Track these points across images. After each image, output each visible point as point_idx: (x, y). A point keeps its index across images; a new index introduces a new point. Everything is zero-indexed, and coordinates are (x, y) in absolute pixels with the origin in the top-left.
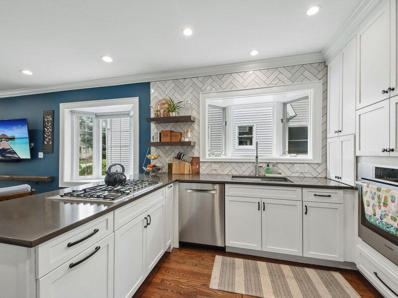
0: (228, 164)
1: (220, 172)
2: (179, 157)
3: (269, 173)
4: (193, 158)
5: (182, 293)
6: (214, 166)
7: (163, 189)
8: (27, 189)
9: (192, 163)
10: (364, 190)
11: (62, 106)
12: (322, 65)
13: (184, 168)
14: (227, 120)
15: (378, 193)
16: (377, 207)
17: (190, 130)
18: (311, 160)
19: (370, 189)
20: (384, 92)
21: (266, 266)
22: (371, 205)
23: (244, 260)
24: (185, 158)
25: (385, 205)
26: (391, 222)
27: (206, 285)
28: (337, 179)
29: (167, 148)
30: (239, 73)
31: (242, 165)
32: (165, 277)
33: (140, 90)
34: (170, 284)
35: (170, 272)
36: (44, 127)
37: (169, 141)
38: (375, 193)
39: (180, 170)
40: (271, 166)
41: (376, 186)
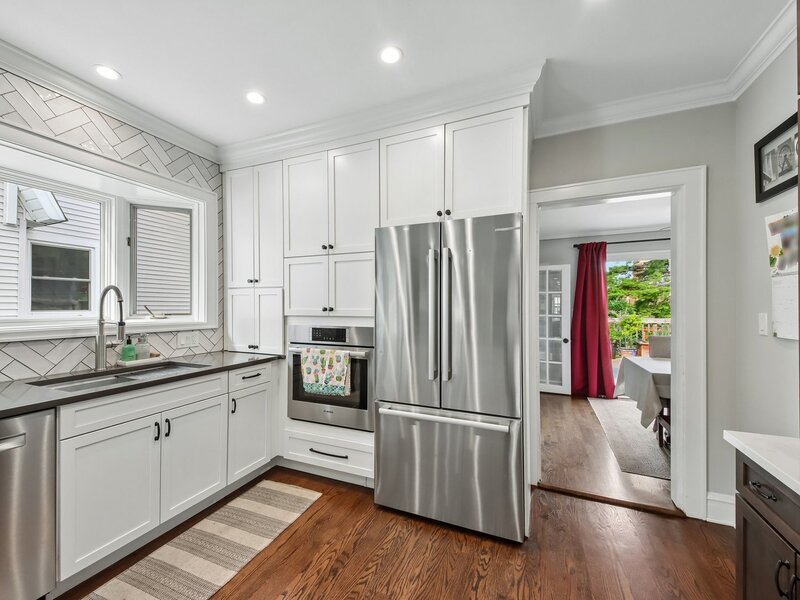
10: (303, 356)
12: (214, 170)
15: (321, 356)
16: (321, 371)
18: (203, 324)
19: (311, 355)
20: (325, 247)
21: (173, 549)
22: (313, 371)
23: (120, 576)
25: (330, 367)
26: (337, 383)
28: (252, 350)
38: (318, 357)
40: (134, 341)
41: (319, 349)
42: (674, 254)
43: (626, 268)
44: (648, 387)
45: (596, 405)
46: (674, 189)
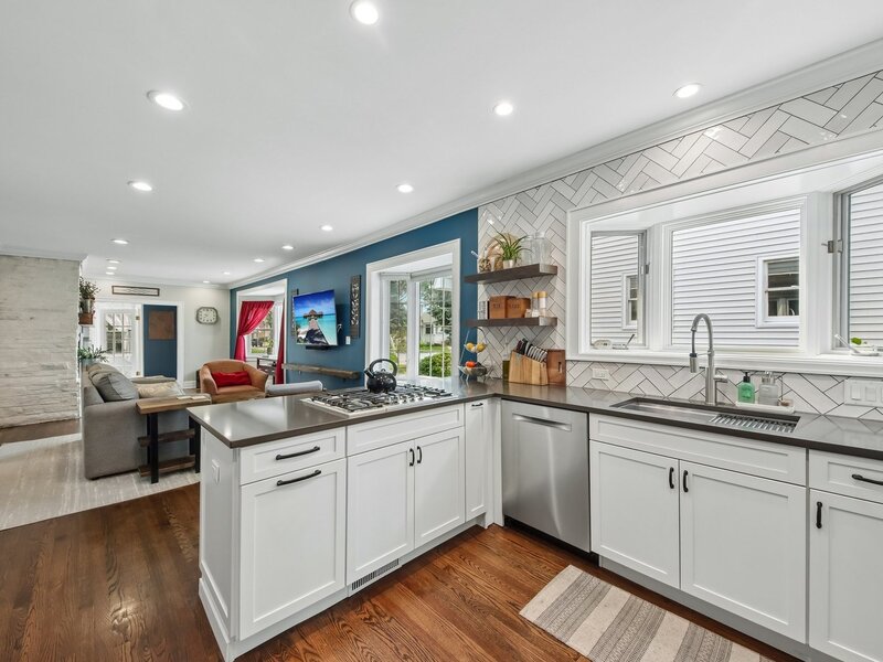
0: (632, 369)
1: (610, 385)
2: (521, 349)
3: (748, 399)
4: (549, 351)
5: (468, 599)
6: (598, 371)
7: (460, 407)
8: (318, 387)
9: (547, 362)
11: (369, 266)
13: (530, 372)
14: (650, 259)
17: (544, 293)
24: (533, 351)
27: (516, 607)
29: (504, 330)
30: (661, 146)
31: (669, 372)
32: (455, 565)
33: (461, 225)
34: (456, 578)
35: (467, 560)
36: (352, 300)
37: (503, 317)
39: (522, 374)
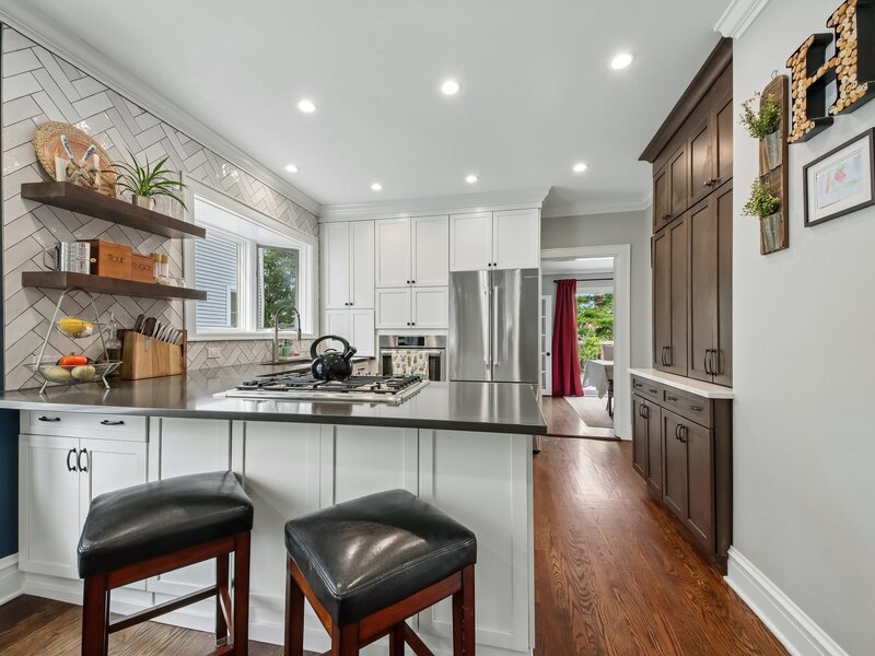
1: (221, 362)
10: (392, 356)
12: (314, 220)
15: (407, 356)
16: (407, 365)
20: (408, 282)
22: (401, 366)
38: (405, 357)
39: (156, 364)
41: (405, 351)
42: (615, 290)
43: (588, 298)
44: (602, 375)
45: (570, 400)
46: (615, 256)
